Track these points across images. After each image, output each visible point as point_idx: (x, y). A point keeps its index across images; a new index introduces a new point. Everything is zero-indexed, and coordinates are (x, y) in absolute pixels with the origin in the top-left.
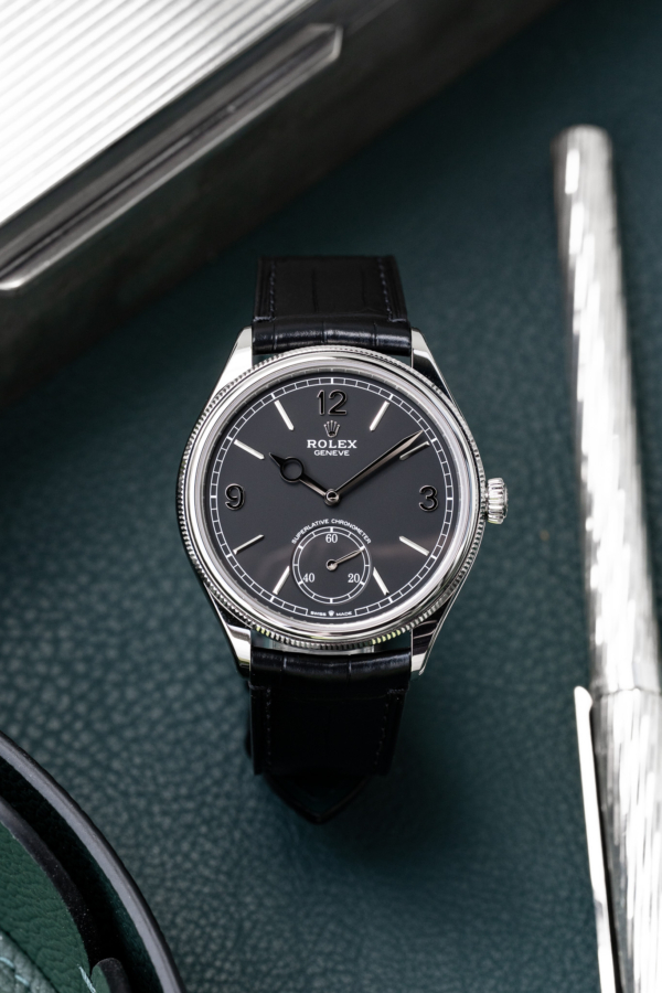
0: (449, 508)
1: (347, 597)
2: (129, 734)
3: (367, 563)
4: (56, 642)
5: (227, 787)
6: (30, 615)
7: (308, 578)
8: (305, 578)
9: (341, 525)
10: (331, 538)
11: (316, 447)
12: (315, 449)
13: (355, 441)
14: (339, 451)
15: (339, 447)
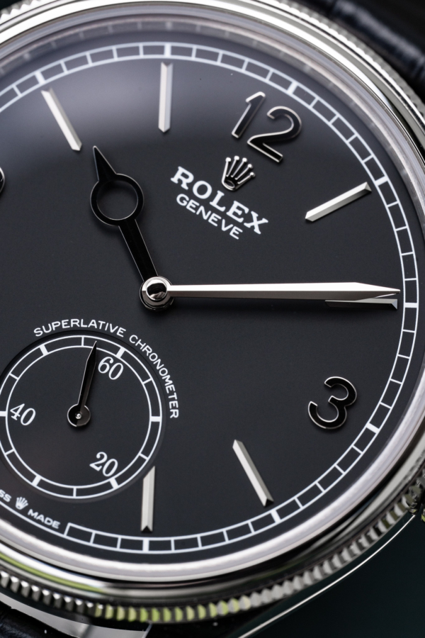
0: (361, 445)
1: (70, 492)
3: (146, 452)
7: (21, 413)
8: (16, 411)
9: (143, 356)
10: (111, 366)
11: (186, 188)
12: (183, 191)
13: (264, 221)
14: (224, 221)
15: (230, 213)
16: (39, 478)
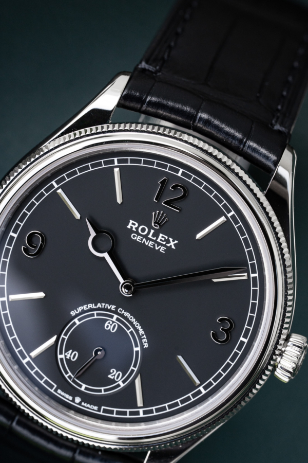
0: (239, 348)
3: (135, 366)
7: (71, 355)
8: (68, 354)
9: (126, 318)
10: (111, 325)
11: (135, 230)
12: (134, 232)
13: (176, 242)
14: (156, 245)
15: (158, 240)
16: (84, 386)
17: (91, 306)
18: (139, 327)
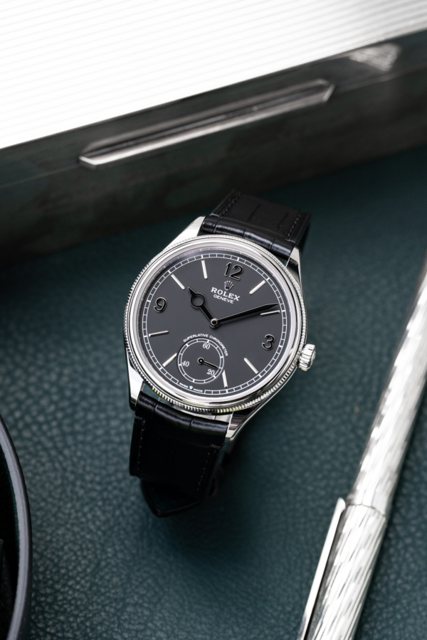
0: (278, 351)
1: (203, 382)
2: (80, 438)
3: (221, 366)
4: (60, 375)
5: (123, 485)
6: (52, 356)
7: (185, 363)
9: (214, 341)
10: (206, 345)
11: (216, 293)
13: (239, 297)
14: (228, 299)
15: (229, 297)
16: (194, 380)
17: (194, 336)
18: (222, 345)
